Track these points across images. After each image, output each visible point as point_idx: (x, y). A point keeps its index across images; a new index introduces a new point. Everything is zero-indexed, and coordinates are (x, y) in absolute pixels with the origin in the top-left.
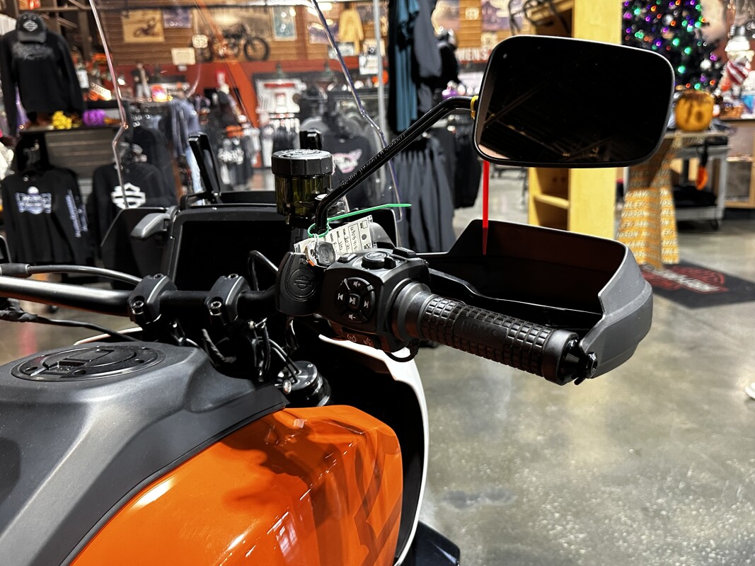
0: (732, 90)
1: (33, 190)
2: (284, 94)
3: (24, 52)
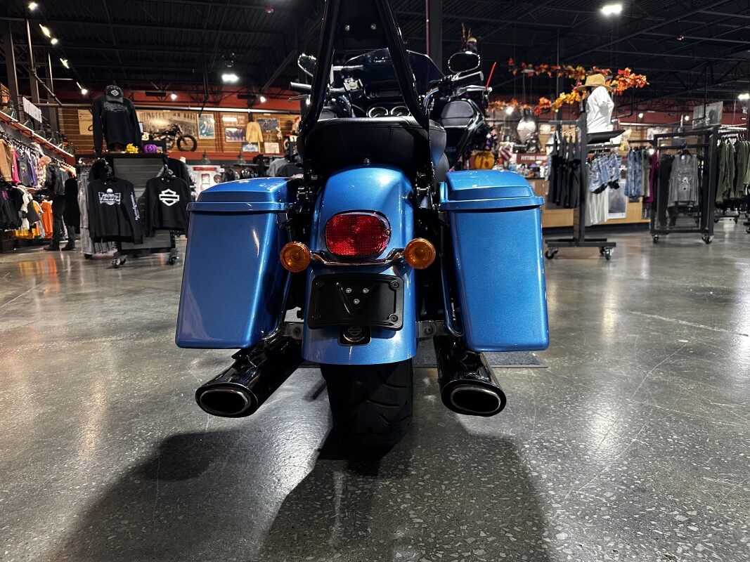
0: (503, 163)
1: (110, 190)
2: (208, 175)
3: (111, 107)
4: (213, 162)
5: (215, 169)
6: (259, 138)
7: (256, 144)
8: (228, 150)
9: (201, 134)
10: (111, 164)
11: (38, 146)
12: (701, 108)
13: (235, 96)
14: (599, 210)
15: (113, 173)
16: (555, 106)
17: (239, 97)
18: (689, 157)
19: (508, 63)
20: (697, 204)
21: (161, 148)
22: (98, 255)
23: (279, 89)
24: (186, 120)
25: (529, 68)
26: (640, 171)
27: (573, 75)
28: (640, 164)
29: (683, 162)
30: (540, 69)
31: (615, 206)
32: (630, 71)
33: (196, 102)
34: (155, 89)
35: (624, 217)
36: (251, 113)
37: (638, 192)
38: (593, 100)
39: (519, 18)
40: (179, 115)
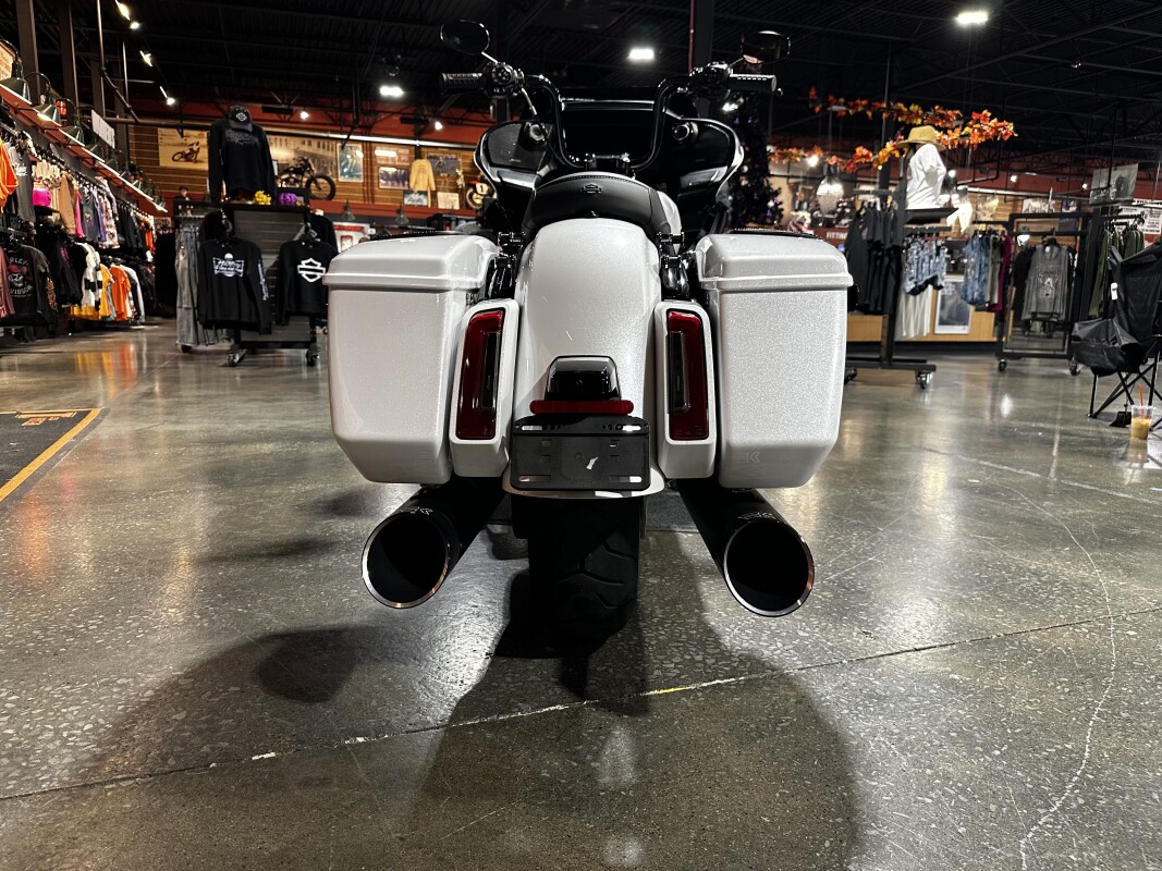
1: (229, 256)
2: (351, 237)
3: (235, 137)
4: (359, 219)
5: (361, 230)
6: (429, 185)
7: (425, 193)
8: (383, 200)
9: (343, 174)
10: (231, 218)
11: (105, 182)
12: (1105, 172)
13: (396, 118)
14: (919, 318)
15: (233, 231)
16: (877, 160)
17: (404, 120)
18: (1056, 249)
19: (809, 95)
20: (1063, 317)
21: (301, 199)
22: (202, 347)
23: (464, 111)
24: (321, 152)
25: (839, 104)
26: (986, 265)
27: (904, 118)
28: (987, 255)
29: (1048, 256)
30: (856, 106)
31: (954, 315)
32: (989, 114)
33: (339, 124)
34: (277, 103)
35: (966, 332)
36: (421, 146)
37: (981, 295)
38: (918, 162)
39: (833, 23)
40: (310, 144)
